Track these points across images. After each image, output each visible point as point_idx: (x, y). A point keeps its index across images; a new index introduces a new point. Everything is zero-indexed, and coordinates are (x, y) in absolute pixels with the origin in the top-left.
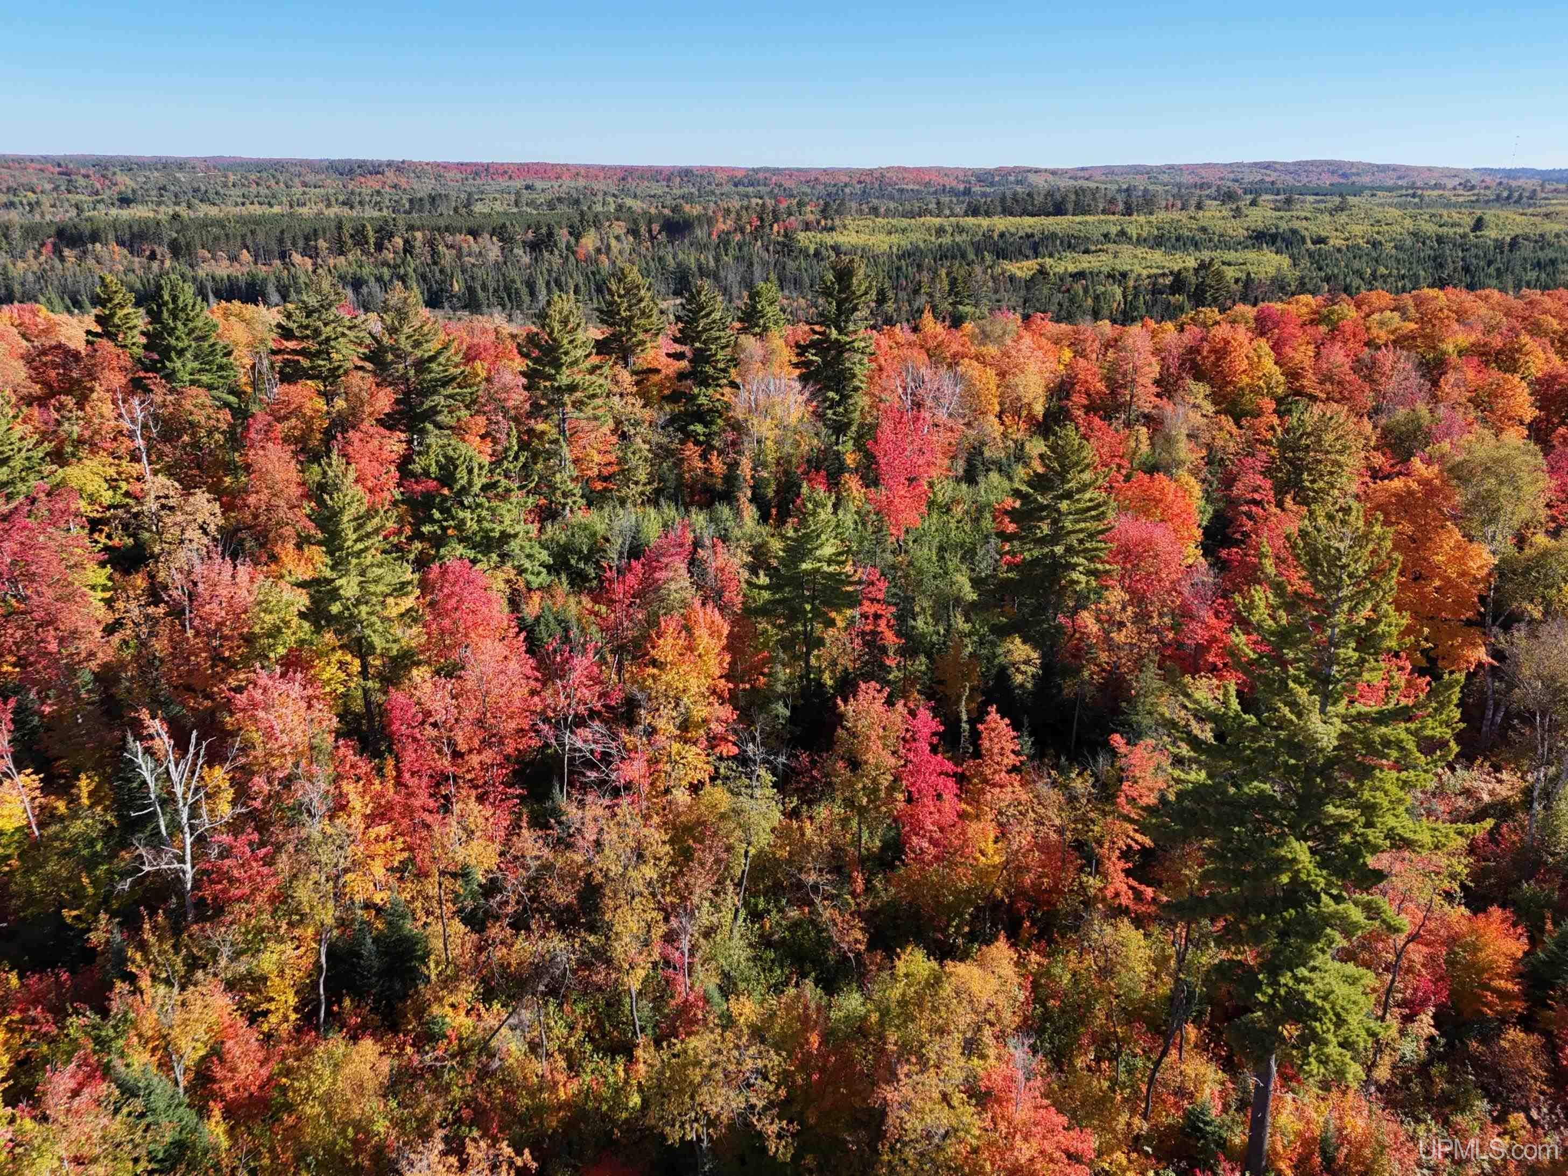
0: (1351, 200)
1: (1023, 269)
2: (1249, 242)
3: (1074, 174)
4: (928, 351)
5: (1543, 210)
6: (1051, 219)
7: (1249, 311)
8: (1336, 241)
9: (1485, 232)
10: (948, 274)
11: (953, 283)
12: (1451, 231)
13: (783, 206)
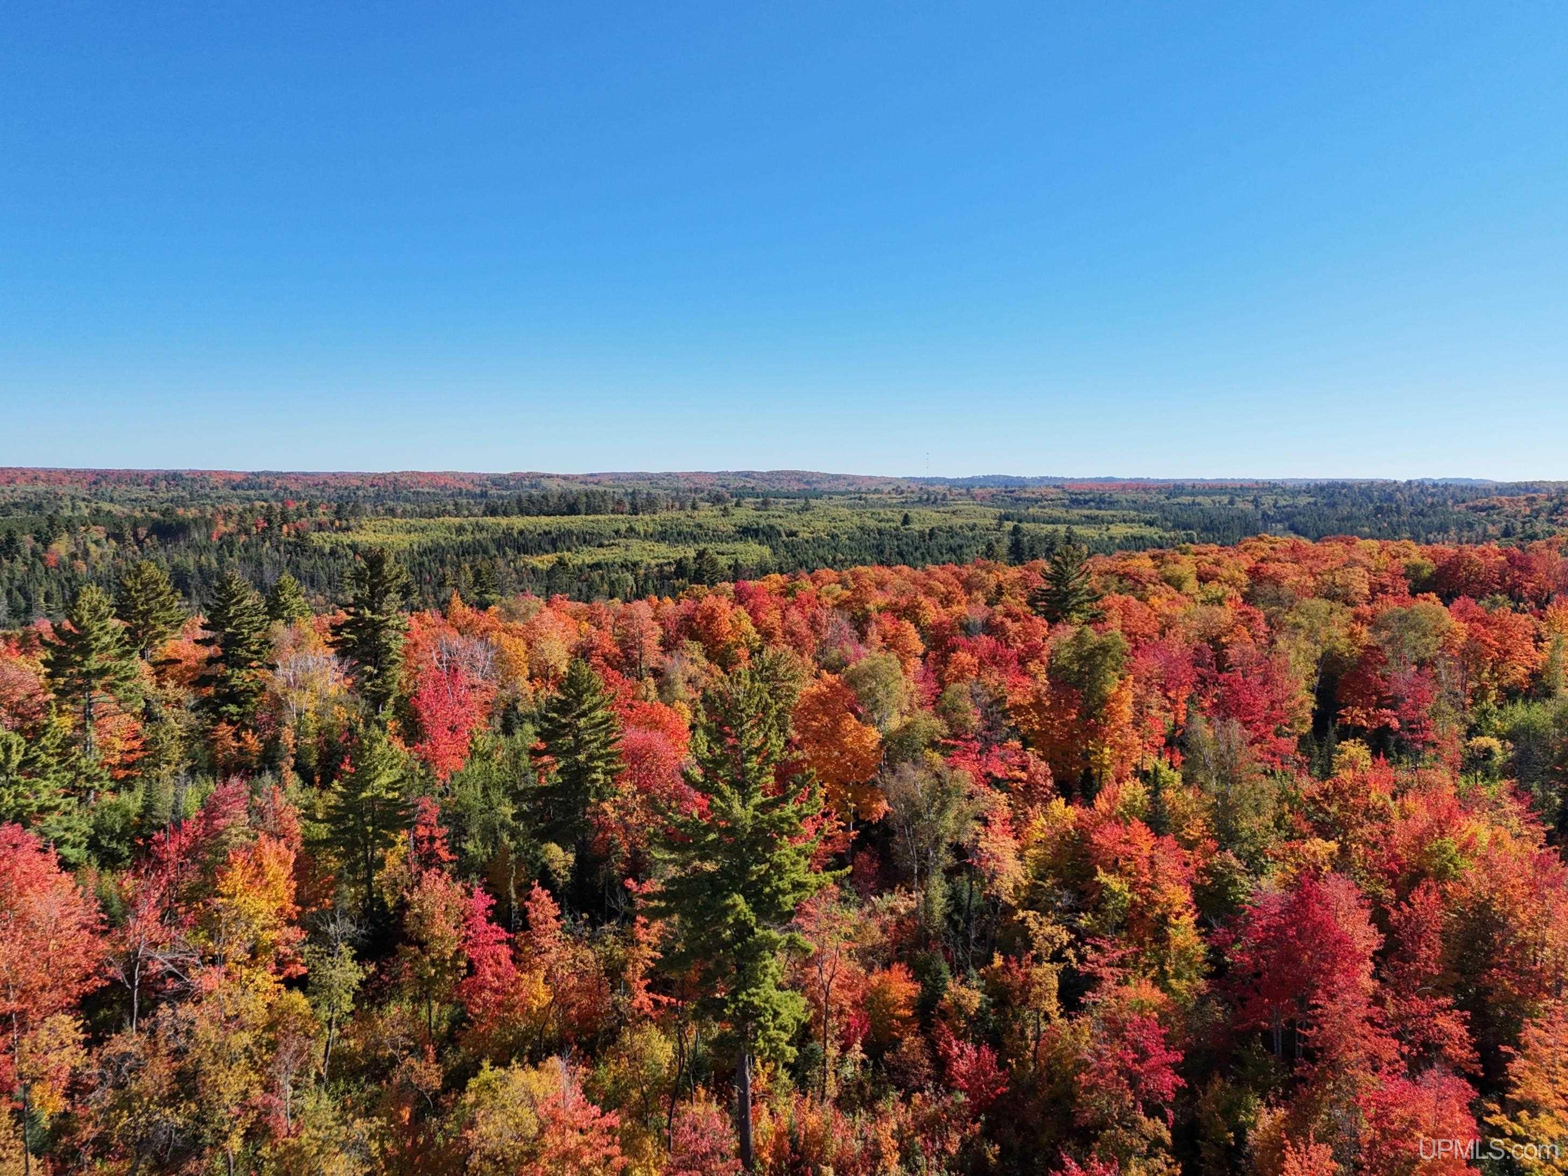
0: (813, 502)
1: (543, 561)
2: (738, 536)
3: (584, 480)
4: (458, 629)
5: (950, 509)
6: (566, 518)
7: (730, 587)
8: (804, 535)
9: (912, 526)
10: (471, 568)
11: (478, 574)
12: (887, 525)
13: (292, 508)
